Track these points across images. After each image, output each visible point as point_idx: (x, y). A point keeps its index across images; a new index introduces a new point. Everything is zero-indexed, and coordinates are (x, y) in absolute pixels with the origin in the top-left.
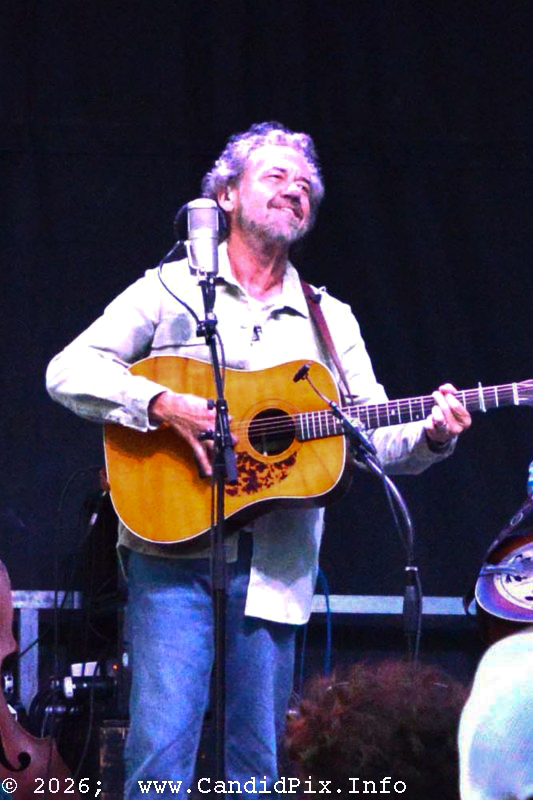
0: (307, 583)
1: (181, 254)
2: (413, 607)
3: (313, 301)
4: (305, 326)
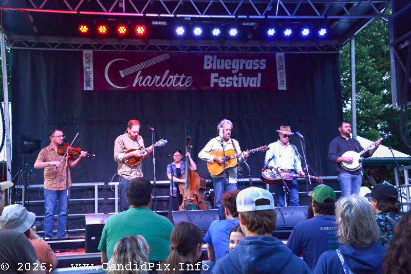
0: (236, 178)
1: (218, 135)
2: (251, 180)
3: (232, 141)
4: (231, 145)
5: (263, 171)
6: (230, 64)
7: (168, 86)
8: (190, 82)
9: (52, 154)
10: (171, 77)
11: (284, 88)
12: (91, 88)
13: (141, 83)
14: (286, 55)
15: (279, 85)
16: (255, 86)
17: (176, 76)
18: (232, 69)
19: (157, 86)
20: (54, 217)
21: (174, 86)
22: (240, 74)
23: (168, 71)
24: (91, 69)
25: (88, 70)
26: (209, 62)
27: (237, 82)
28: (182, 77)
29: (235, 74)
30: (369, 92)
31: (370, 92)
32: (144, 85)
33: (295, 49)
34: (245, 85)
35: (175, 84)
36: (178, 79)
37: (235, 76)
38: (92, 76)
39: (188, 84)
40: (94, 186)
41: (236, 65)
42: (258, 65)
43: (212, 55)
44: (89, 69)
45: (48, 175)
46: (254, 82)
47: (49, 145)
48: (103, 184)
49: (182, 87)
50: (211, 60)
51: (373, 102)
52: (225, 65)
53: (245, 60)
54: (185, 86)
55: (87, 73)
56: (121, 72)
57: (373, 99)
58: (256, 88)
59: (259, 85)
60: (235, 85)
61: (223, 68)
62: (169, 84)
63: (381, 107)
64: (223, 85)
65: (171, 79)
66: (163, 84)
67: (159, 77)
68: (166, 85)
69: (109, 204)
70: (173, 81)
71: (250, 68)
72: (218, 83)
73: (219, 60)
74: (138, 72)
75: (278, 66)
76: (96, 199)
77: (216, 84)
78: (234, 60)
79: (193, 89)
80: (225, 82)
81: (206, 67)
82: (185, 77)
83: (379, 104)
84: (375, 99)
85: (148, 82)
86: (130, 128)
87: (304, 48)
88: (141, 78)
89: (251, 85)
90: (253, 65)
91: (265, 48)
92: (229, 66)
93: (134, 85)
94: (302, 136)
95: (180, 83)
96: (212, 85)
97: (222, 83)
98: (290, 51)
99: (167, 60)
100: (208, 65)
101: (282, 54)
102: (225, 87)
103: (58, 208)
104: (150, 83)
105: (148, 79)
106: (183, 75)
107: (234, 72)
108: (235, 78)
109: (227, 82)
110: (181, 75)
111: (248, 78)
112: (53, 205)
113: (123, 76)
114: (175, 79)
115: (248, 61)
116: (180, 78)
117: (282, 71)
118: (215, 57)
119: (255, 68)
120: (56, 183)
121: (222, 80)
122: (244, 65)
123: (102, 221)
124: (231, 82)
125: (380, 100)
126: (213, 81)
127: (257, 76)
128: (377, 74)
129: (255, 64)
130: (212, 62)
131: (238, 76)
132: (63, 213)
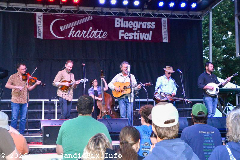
5: (155, 95)
6: (132, 24)
7: (91, 37)
8: (106, 36)
9: (18, 79)
10: (93, 31)
11: (167, 41)
12: (41, 37)
13: (73, 35)
14: (168, 20)
15: (163, 39)
16: (148, 39)
17: (97, 31)
18: (133, 28)
19: (84, 37)
20: (17, 121)
21: (95, 37)
22: (139, 31)
23: (91, 28)
24: (41, 25)
25: (39, 26)
26: (119, 23)
27: (136, 36)
28: (101, 32)
29: (135, 31)
30: (214, 47)
31: (216, 47)
32: (76, 36)
33: (174, 16)
34: (142, 39)
35: (96, 36)
36: (98, 33)
37: (135, 32)
38: (42, 30)
39: (104, 37)
40: (42, 102)
41: (136, 25)
42: (150, 26)
43: (121, 18)
44: (40, 24)
45: (15, 93)
46: (148, 37)
47: (16, 73)
48: (48, 100)
49: (100, 38)
50: (120, 21)
51: (217, 53)
52: (129, 24)
53: (141, 22)
54: (102, 37)
55: (38, 27)
56: (61, 27)
57: (217, 51)
58: (148, 40)
59: (150, 39)
60: (135, 38)
61: (127, 27)
62: (92, 36)
63: (222, 56)
64: (127, 38)
65: (93, 33)
66: (88, 36)
67: (86, 32)
68: (90, 37)
69: (51, 114)
70: (95, 34)
71: (145, 27)
72: (124, 37)
73: (125, 22)
74: (72, 27)
75: (163, 27)
76: (43, 110)
77: (123, 37)
78: (135, 22)
79: (107, 40)
80: (128, 36)
81: (116, 26)
82: (103, 32)
83: (220, 55)
84: (218, 51)
85: (78, 34)
86: (67, 64)
87: (179, 16)
88: (74, 31)
89: (145, 39)
90: (147, 26)
91: (155, 15)
92: (131, 25)
93: (69, 36)
94: (181, 72)
95: (99, 36)
96: (120, 38)
97: (127, 37)
98: (171, 17)
99: (91, 21)
100: (118, 24)
101: (166, 19)
102: (128, 39)
103: (20, 115)
104: (80, 35)
105: (78, 33)
106: (102, 30)
107: (134, 29)
108: (135, 34)
109: (130, 36)
110: (100, 31)
111: (144, 34)
112: (17, 113)
113: (62, 30)
114: (96, 33)
115: (144, 23)
116: (99, 32)
117: (165, 30)
118: (122, 19)
119: (148, 28)
120: (19, 99)
121: (127, 35)
122: (141, 25)
123: (51, 124)
124: (132, 36)
125: (221, 52)
126: (121, 35)
127: (149, 33)
128: (220, 35)
129: (148, 25)
130: (120, 23)
131: (137, 32)
132: (23, 118)
